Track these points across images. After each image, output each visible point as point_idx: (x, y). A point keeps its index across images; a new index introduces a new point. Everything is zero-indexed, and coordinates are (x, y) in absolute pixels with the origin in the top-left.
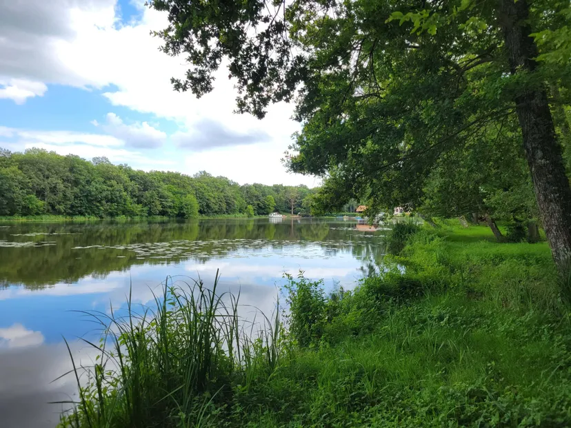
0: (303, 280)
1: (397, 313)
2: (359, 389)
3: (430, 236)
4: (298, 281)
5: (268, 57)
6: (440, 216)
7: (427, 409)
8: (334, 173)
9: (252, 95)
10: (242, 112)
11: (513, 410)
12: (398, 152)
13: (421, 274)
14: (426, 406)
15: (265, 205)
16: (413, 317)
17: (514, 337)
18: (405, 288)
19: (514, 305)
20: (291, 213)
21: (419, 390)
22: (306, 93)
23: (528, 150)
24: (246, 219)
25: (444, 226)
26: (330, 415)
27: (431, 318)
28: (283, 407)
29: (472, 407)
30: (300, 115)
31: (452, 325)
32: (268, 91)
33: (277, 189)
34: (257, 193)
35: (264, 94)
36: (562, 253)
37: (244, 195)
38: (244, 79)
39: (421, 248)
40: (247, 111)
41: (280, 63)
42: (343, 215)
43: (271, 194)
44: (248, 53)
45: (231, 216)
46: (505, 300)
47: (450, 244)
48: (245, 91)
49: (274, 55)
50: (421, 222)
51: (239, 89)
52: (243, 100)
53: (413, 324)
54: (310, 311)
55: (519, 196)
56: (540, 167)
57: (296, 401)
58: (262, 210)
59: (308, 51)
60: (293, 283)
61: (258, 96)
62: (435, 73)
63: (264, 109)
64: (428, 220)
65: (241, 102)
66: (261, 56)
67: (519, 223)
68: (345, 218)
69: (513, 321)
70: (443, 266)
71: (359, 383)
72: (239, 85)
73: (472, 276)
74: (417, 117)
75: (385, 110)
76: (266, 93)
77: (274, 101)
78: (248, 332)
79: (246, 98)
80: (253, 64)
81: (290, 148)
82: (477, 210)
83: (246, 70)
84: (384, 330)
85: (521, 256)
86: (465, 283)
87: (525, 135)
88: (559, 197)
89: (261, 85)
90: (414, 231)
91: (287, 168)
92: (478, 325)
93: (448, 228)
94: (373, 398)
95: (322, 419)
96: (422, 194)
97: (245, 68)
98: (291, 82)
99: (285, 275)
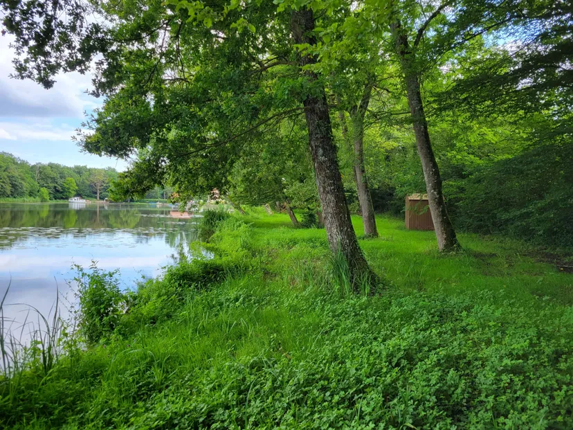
0: (95, 271)
1: (198, 298)
2: (149, 377)
3: (238, 223)
4: (91, 272)
5: (55, 19)
6: (247, 204)
7: (211, 386)
8: (143, 157)
9: (36, 59)
10: (23, 78)
11: (284, 374)
12: (205, 140)
13: (224, 259)
14: (212, 383)
15: (63, 188)
16: (212, 300)
17: (295, 311)
18: (208, 273)
19: (299, 283)
20: (96, 198)
21: (208, 369)
22: (105, 66)
23: (312, 147)
24: (39, 203)
25: (251, 213)
26: (112, 411)
27: (227, 300)
28: (56, 412)
29: (252, 376)
30: (97, 90)
31: (246, 305)
32: (57, 58)
33: (79, 171)
34: (53, 174)
35: (53, 60)
36: (335, 236)
37: (37, 176)
38: (24, 39)
39: (229, 235)
40: (29, 77)
41: (73, 28)
42: (156, 202)
43: (72, 177)
44: (29, 8)
45: (18, 201)
46: (293, 280)
47: (256, 230)
48: (26, 53)
49: (64, 17)
50: (231, 211)
51: (17, 49)
52: (24, 64)
53: (211, 307)
54: (102, 303)
55: (310, 188)
56: (321, 164)
57: (74, 402)
58: (60, 193)
59: (110, 21)
60: (83, 275)
61: (45, 62)
62: (237, 67)
63: (51, 78)
64: (237, 207)
65: (21, 65)
66: (47, 15)
67: (311, 212)
68: (159, 205)
69: (297, 297)
70: (246, 251)
71: (149, 372)
72: (17, 44)
73: (270, 259)
74: (219, 107)
75: (189, 96)
76: (55, 59)
77: (65, 70)
78: (16, 335)
79: (26, 61)
80: (36, 23)
81: (84, 125)
82: (279, 199)
83: (27, 28)
84: (183, 315)
85: (310, 240)
86: (263, 266)
87: (310, 135)
88: (334, 189)
89: (47, 48)
90: (223, 218)
91: (81, 148)
92: (268, 303)
93: (255, 215)
94: (162, 384)
95: (101, 416)
96: (227, 182)
97: (25, 26)
98: (87, 50)
99: (74, 267)
